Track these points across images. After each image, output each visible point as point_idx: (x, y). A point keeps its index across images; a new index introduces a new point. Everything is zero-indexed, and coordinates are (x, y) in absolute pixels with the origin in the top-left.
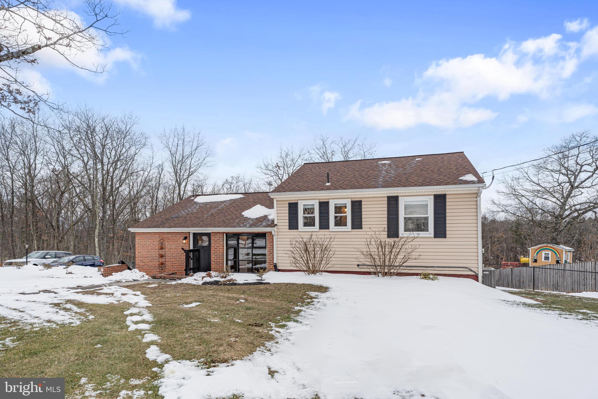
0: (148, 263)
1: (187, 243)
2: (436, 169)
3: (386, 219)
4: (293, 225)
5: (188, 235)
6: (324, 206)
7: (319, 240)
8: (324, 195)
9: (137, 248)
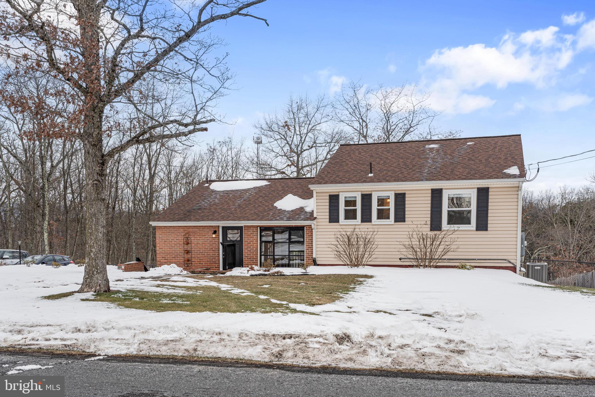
0: (171, 259)
1: (217, 237)
2: (485, 158)
3: (429, 212)
4: (334, 218)
5: (217, 229)
6: (367, 198)
7: (363, 233)
8: (366, 188)
9: (158, 243)
